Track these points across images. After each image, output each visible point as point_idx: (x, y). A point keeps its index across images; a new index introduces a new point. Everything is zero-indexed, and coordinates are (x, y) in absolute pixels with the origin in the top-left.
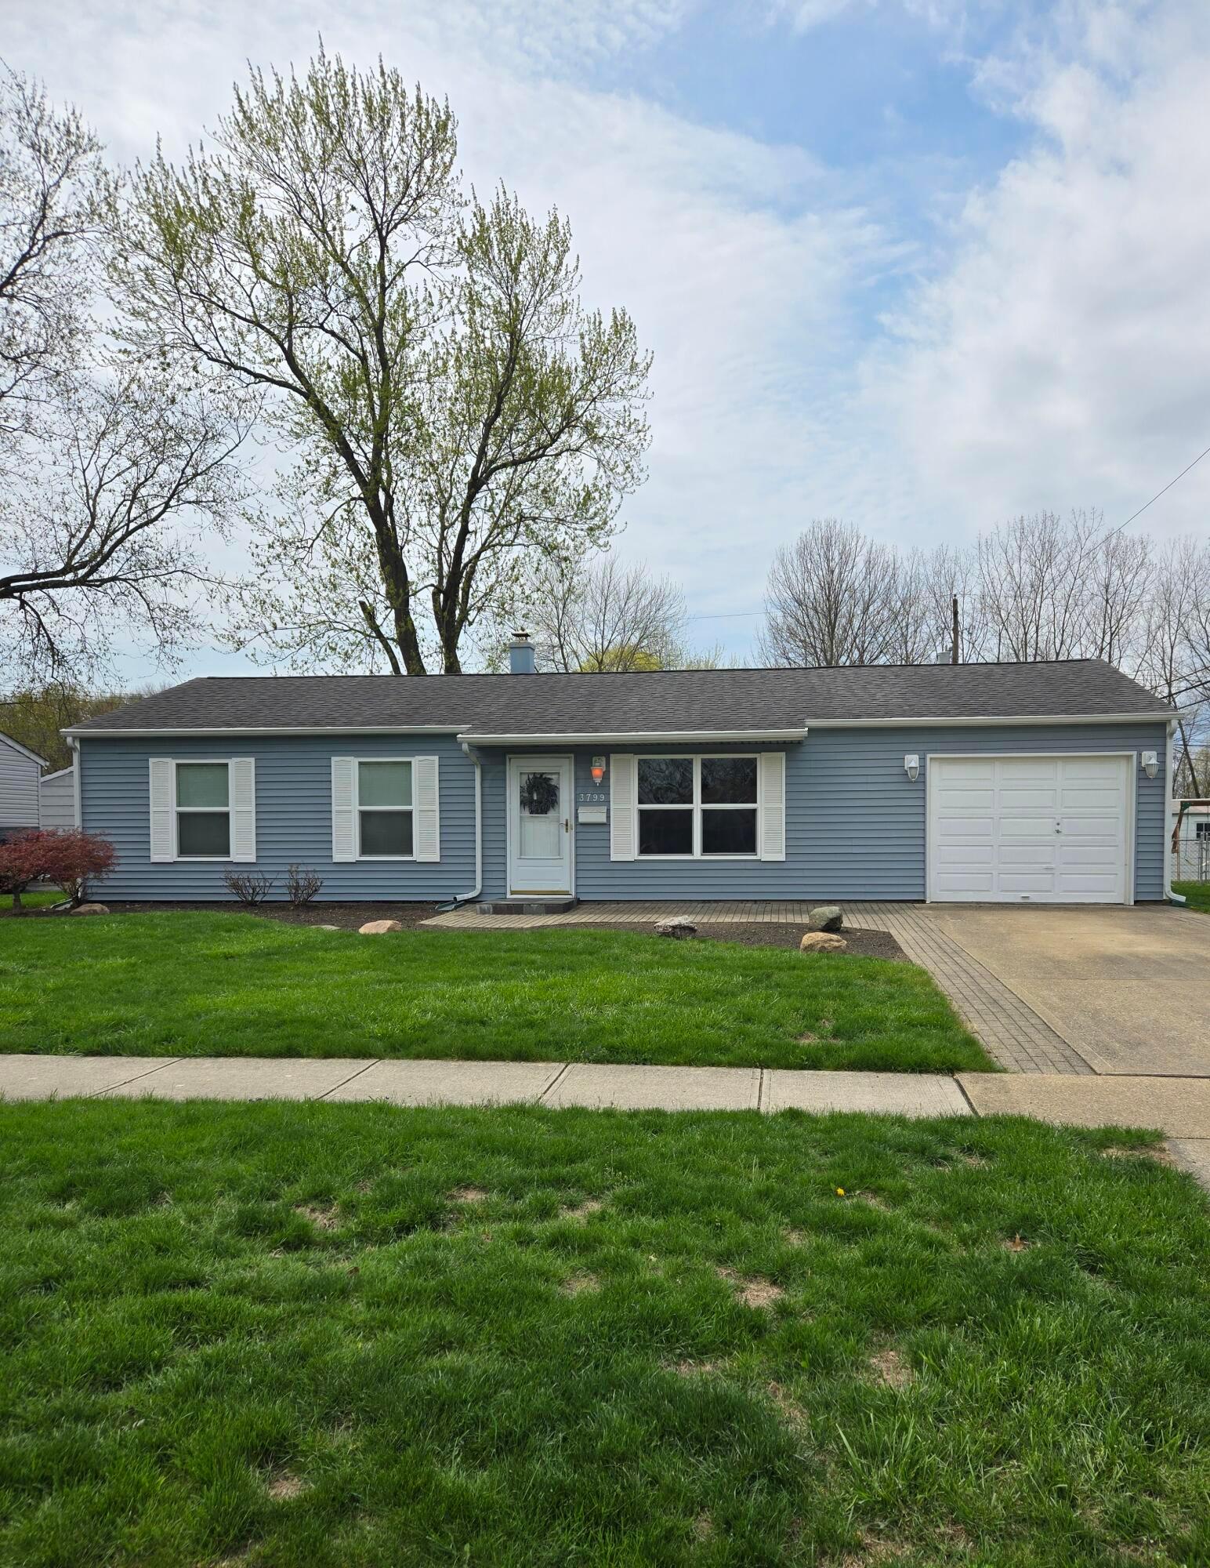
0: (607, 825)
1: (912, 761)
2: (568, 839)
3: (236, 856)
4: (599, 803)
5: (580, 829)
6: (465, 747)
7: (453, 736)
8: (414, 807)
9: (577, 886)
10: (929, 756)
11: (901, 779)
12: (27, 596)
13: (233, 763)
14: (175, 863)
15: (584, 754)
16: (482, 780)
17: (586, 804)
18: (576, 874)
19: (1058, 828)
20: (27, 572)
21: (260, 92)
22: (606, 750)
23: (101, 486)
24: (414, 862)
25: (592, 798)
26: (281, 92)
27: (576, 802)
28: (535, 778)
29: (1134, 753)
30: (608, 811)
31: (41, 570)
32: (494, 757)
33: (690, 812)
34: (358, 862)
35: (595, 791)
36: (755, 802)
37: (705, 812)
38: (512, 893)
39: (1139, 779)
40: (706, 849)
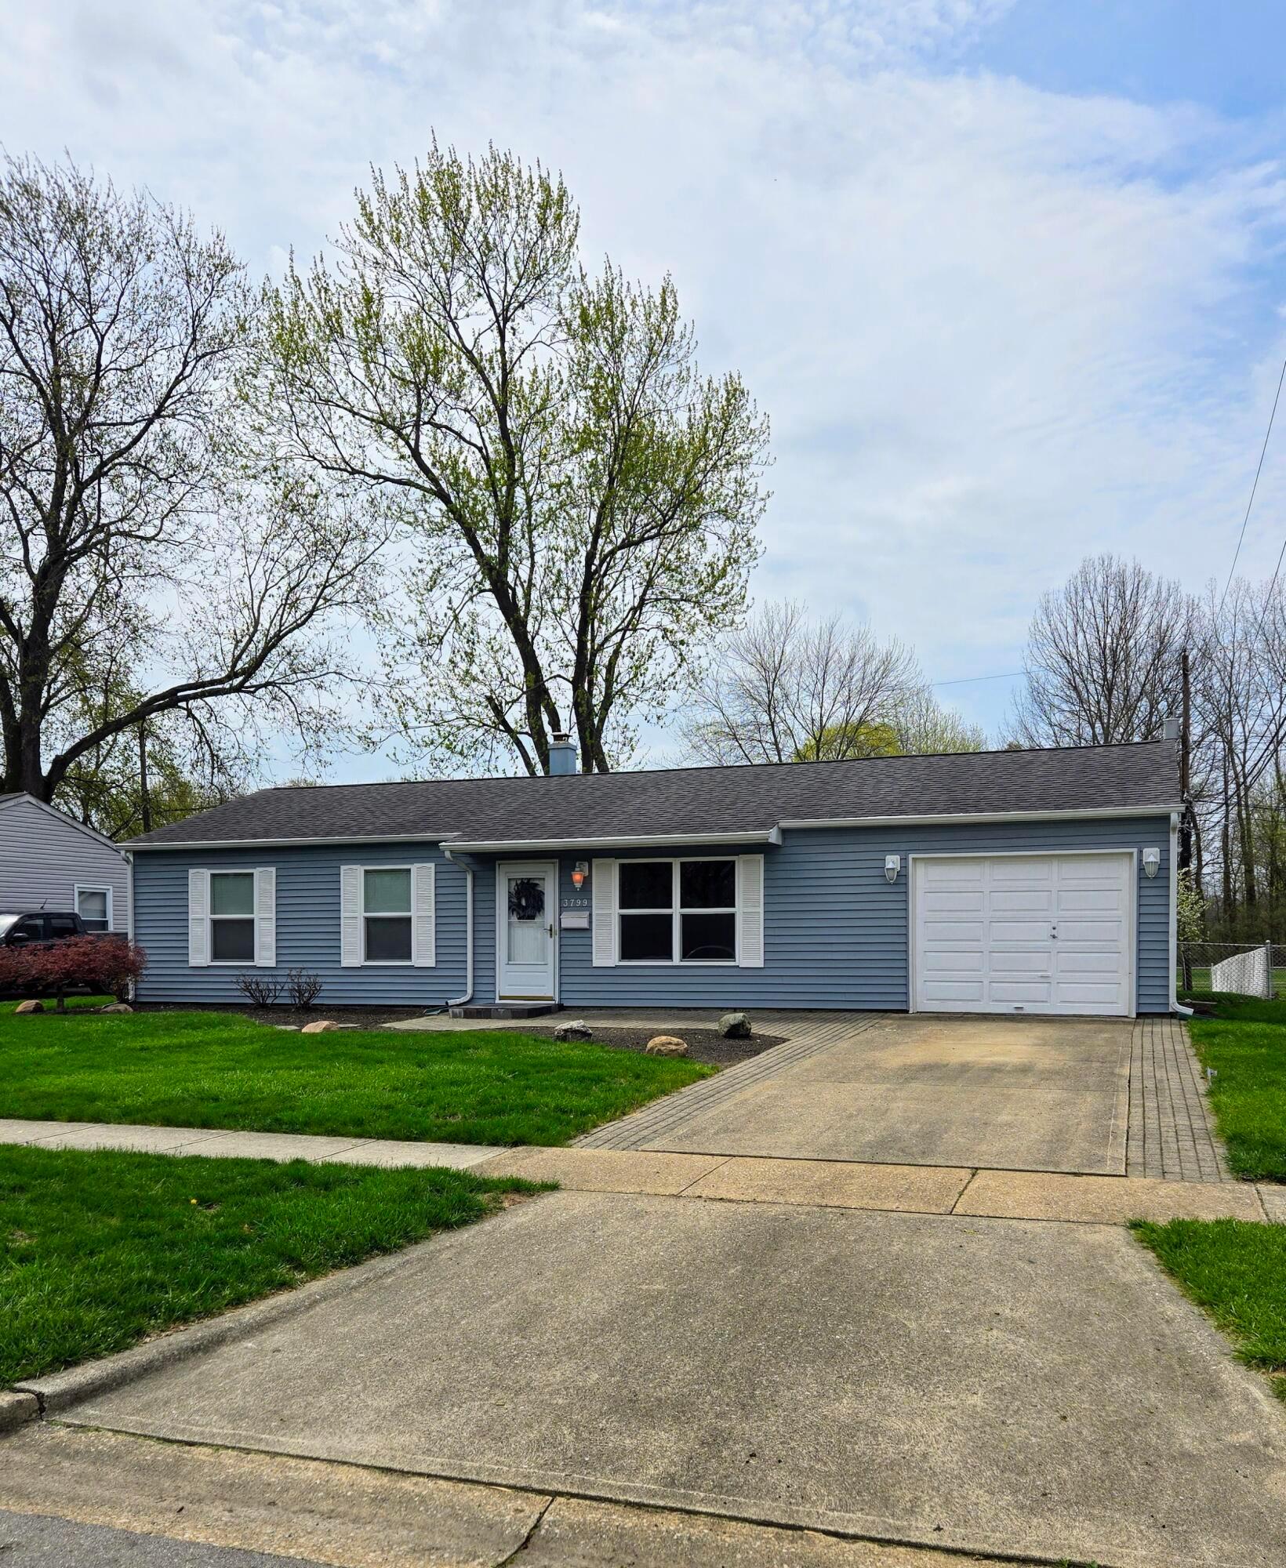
0: (589, 930)
1: (892, 862)
2: (552, 945)
3: (258, 961)
4: (581, 908)
5: (565, 934)
6: (447, 854)
7: (434, 844)
8: (413, 914)
9: (560, 992)
10: (911, 856)
11: (878, 881)
12: (193, 704)
13: (257, 871)
14: (209, 967)
15: (568, 859)
16: (474, 886)
17: (569, 909)
18: (560, 980)
19: (1054, 932)
20: (191, 681)
21: (381, 192)
22: (588, 855)
23: (266, 590)
24: (412, 967)
25: (575, 903)
26: (406, 189)
27: (560, 907)
28: (522, 883)
29: (1135, 850)
30: (591, 915)
31: (207, 678)
32: (485, 863)
33: (670, 916)
34: (363, 967)
35: (578, 896)
36: (734, 906)
37: (684, 917)
38: (501, 998)
39: (1140, 879)
40: (685, 955)
